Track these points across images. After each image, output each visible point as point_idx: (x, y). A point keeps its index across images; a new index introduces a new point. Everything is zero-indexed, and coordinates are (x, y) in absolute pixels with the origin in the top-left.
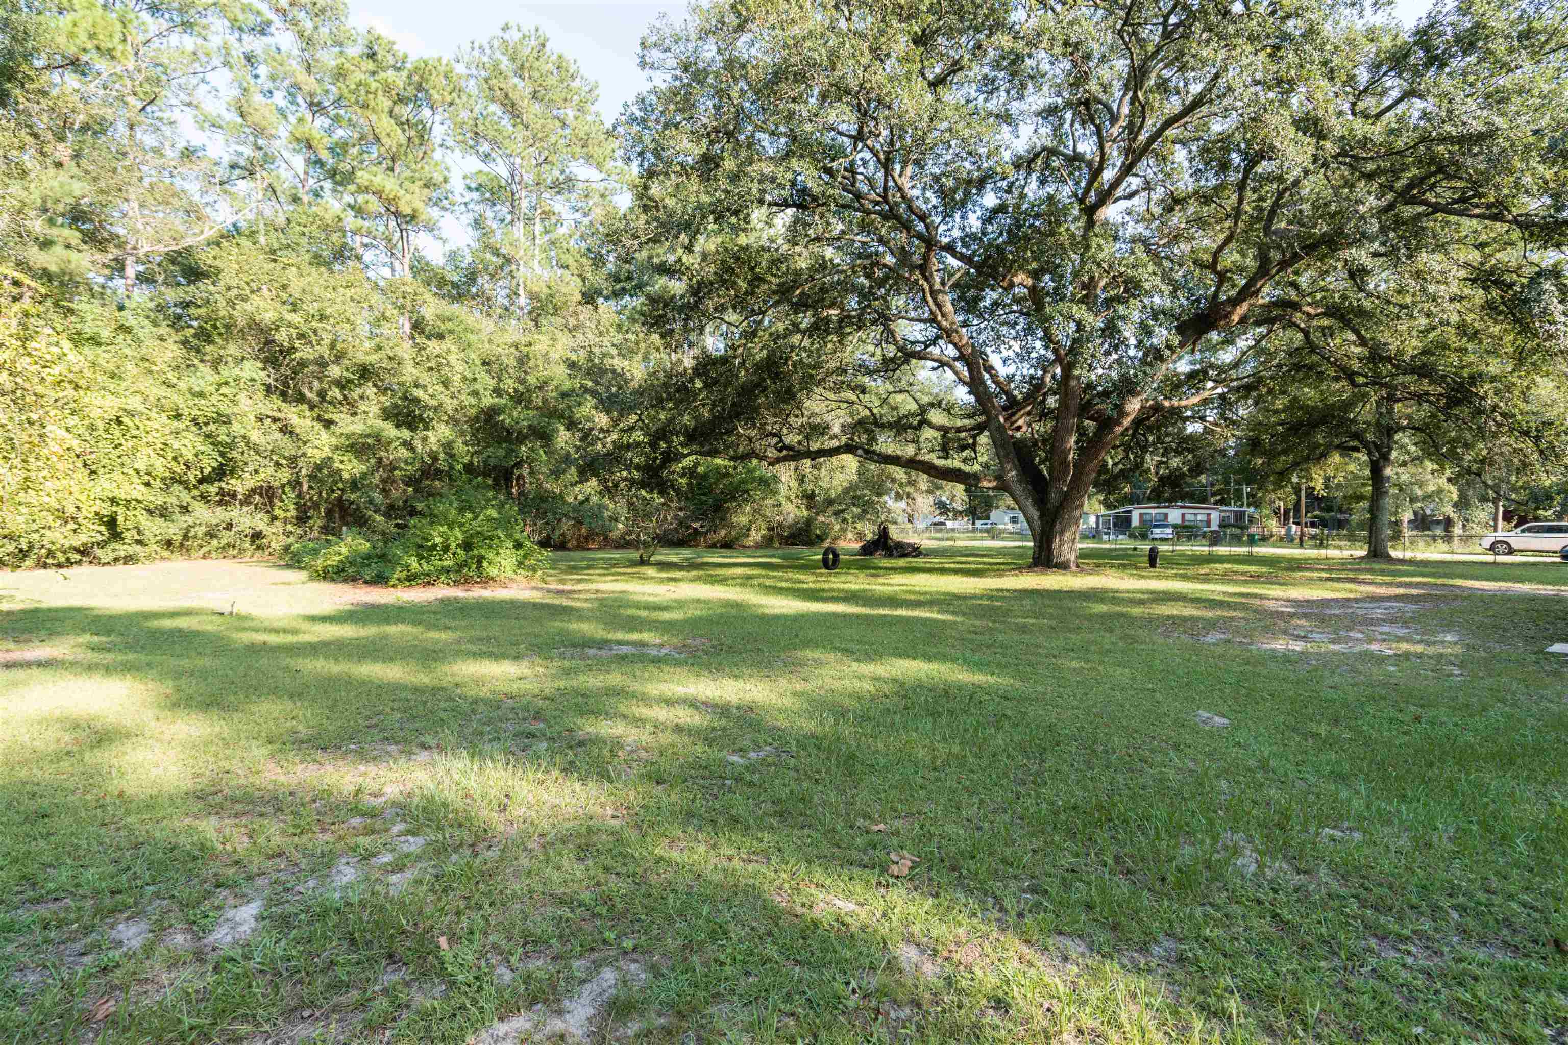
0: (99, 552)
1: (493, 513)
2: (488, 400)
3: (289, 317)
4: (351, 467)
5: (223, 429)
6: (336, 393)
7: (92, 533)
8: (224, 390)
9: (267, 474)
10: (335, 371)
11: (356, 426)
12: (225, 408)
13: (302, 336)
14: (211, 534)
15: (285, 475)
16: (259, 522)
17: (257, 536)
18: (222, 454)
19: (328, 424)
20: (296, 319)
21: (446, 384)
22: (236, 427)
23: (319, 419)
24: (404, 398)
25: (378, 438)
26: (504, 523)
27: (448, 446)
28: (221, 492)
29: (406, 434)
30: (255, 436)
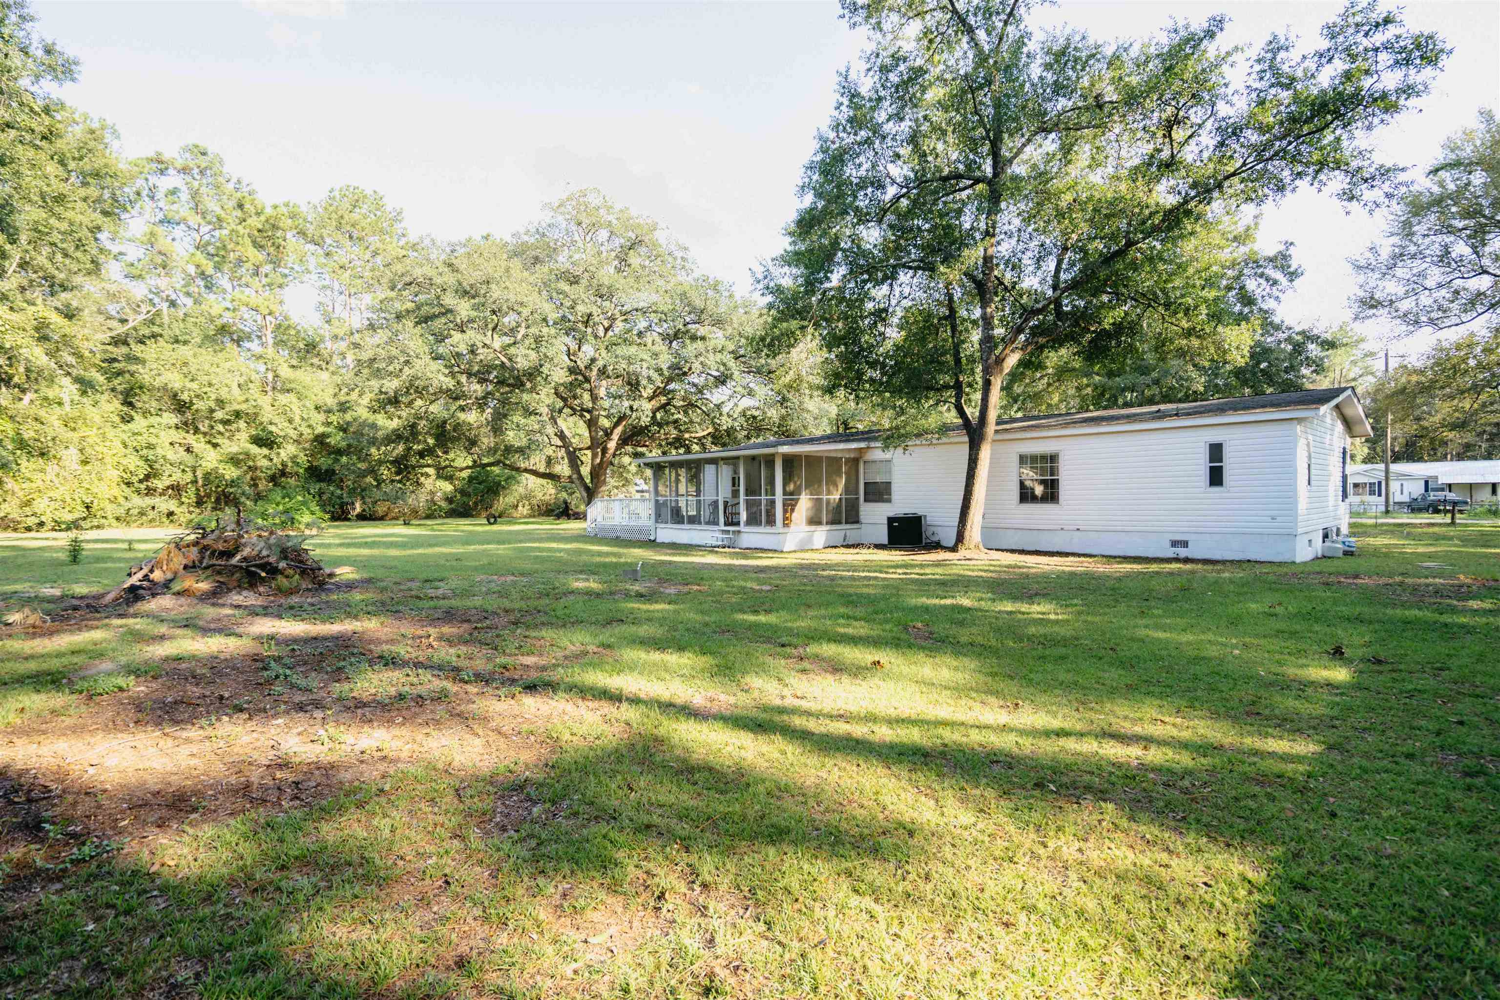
0: (82, 523)
1: (300, 498)
2: (320, 430)
3: (189, 385)
4: (230, 472)
5: (151, 452)
6: (220, 428)
7: (80, 512)
8: (152, 430)
9: (177, 476)
10: (219, 415)
11: (234, 449)
12: (153, 440)
13: (197, 396)
14: (142, 514)
15: (189, 477)
16: (172, 505)
17: (170, 514)
18: (151, 467)
19: (215, 446)
20: (194, 386)
21: (290, 421)
22: (159, 451)
23: (209, 442)
24: (263, 430)
25: (247, 454)
26: (304, 503)
27: (294, 458)
28: (148, 488)
29: (265, 451)
30: (170, 455)
